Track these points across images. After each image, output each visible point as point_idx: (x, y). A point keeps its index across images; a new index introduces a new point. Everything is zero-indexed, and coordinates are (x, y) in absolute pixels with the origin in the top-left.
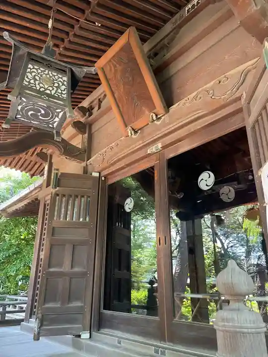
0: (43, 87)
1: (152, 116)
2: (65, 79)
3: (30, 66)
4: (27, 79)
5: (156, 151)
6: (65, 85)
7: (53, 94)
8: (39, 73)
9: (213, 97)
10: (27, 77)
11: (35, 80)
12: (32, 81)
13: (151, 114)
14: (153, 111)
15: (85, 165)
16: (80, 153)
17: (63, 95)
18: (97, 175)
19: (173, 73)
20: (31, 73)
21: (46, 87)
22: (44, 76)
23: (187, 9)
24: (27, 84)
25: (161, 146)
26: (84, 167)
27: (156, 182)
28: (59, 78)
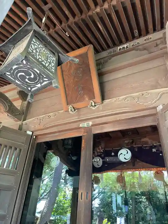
0: (41, 58)
1: (92, 103)
2: (54, 59)
3: (34, 40)
4: (31, 48)
5: (86, 127)
6: (53, 63)
7: (46, 66)
8: (39, 48)
9: (138, 102)
10: (31, 47)
11: (37, 52)
12: (34, 51)
13: (91, 101)
14: (93, 100)
15: (21, 124)
16: (20, 114)
17: (52, 69)
18: (30, 133)
19: (106, 80)
20: (34, 45)
21: (43, 59)
22: (42, 51)
23: (119, 48)
24: (31, 51)
25: (92, 124)
26: (20, 125)
27: (82, 149)
28: (51, 56)
